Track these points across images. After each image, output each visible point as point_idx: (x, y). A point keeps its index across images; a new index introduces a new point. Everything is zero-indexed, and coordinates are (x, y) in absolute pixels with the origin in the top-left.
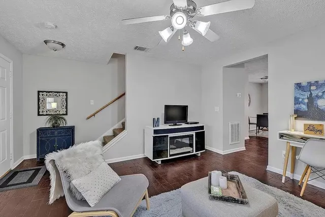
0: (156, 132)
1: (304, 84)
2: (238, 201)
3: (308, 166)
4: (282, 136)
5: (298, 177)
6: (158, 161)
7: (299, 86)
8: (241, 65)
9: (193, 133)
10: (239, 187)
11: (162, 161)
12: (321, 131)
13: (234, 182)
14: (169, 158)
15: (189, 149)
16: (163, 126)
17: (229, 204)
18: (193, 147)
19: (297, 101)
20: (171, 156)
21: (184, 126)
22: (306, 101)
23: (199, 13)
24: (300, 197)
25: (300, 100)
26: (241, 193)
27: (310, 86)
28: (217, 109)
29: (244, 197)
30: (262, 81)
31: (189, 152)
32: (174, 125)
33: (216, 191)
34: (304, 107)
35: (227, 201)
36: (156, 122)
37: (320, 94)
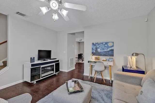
0: (32, 65)
1: (95, 43)
2: (80, 91)
3: (96, 71)
4: (89, 62)
5: (93, 76)
6: (34, 82)
7: (93, 44)
8: (74, 34)
9: (54, 64)
10: (79, 85)
11: (36, 81)
12: (99, 59)
13: (77, 83)
14: (41, 79)
15: (52, 72)
16: (37, 62)
17: (77, 94)
18: (54, 71)
19: (93, 49)
20: (42, 77)
21: (49, 61)
22: (95, 49)
23: (63, 5)
24: (94, 82)
25: (94, 49)
26: (80, 87)
27: (96, 44)
28: (65, 52)
29: (82, 89)
30: (80, 41)
31: (52, 74)
32: (44, 61)
33: (71, 90)
34: (94, 51)
35: (76, 93)
36: (32, 60)
37: (99, 47)
